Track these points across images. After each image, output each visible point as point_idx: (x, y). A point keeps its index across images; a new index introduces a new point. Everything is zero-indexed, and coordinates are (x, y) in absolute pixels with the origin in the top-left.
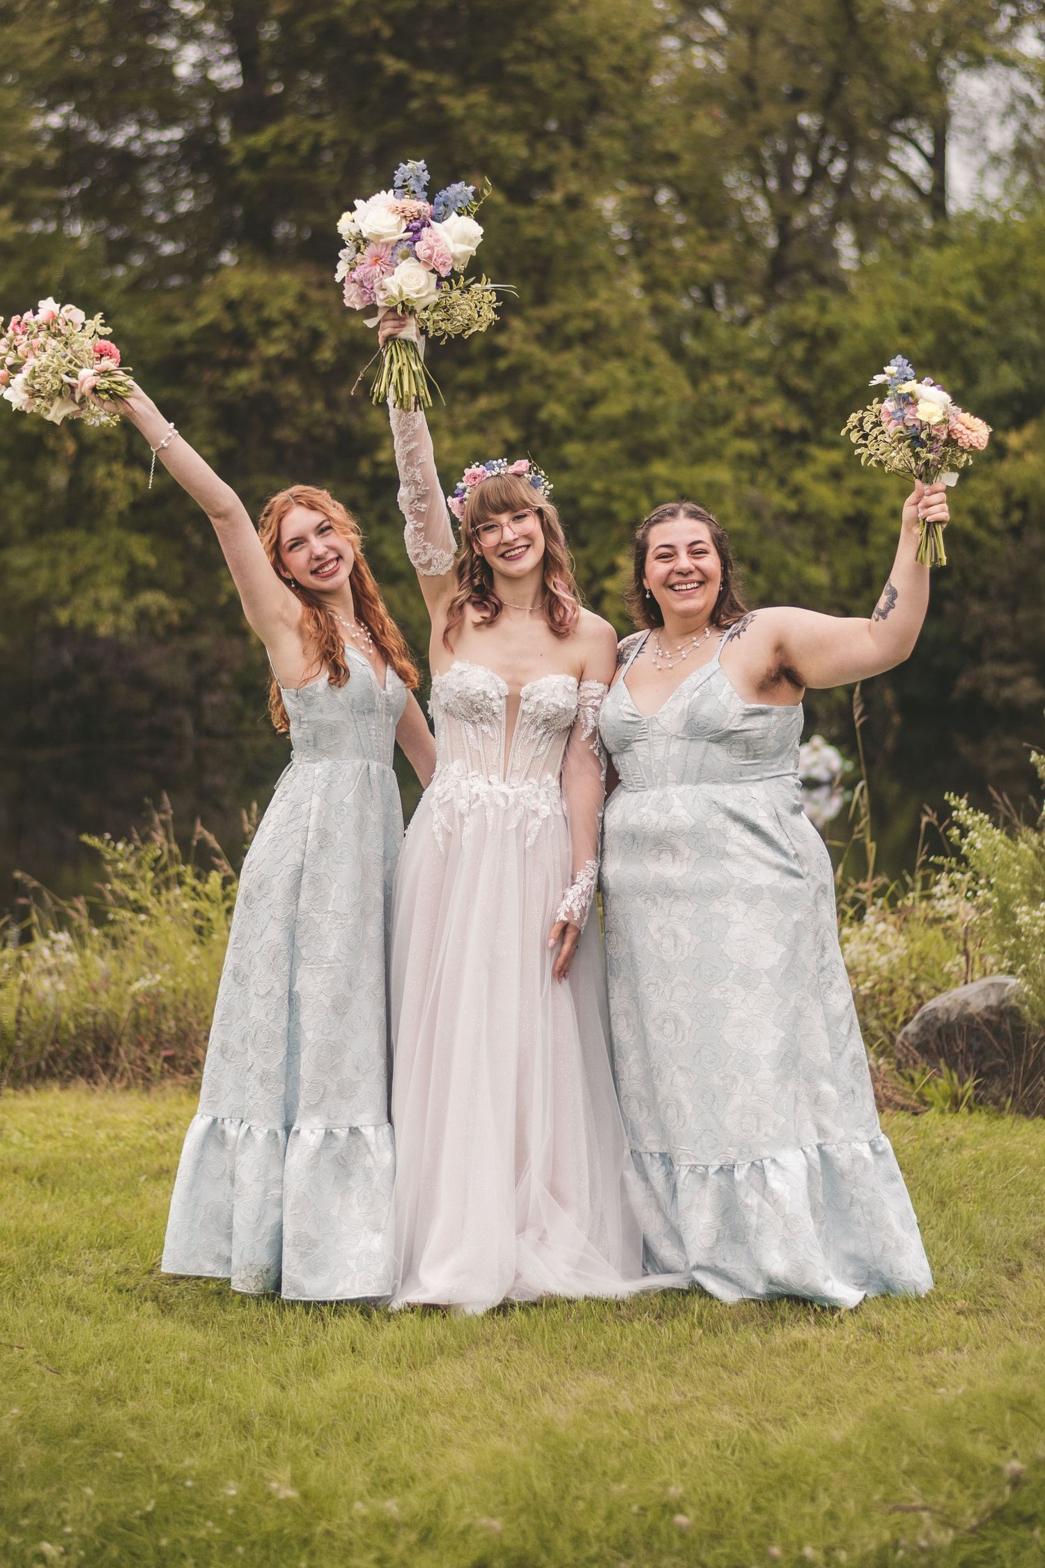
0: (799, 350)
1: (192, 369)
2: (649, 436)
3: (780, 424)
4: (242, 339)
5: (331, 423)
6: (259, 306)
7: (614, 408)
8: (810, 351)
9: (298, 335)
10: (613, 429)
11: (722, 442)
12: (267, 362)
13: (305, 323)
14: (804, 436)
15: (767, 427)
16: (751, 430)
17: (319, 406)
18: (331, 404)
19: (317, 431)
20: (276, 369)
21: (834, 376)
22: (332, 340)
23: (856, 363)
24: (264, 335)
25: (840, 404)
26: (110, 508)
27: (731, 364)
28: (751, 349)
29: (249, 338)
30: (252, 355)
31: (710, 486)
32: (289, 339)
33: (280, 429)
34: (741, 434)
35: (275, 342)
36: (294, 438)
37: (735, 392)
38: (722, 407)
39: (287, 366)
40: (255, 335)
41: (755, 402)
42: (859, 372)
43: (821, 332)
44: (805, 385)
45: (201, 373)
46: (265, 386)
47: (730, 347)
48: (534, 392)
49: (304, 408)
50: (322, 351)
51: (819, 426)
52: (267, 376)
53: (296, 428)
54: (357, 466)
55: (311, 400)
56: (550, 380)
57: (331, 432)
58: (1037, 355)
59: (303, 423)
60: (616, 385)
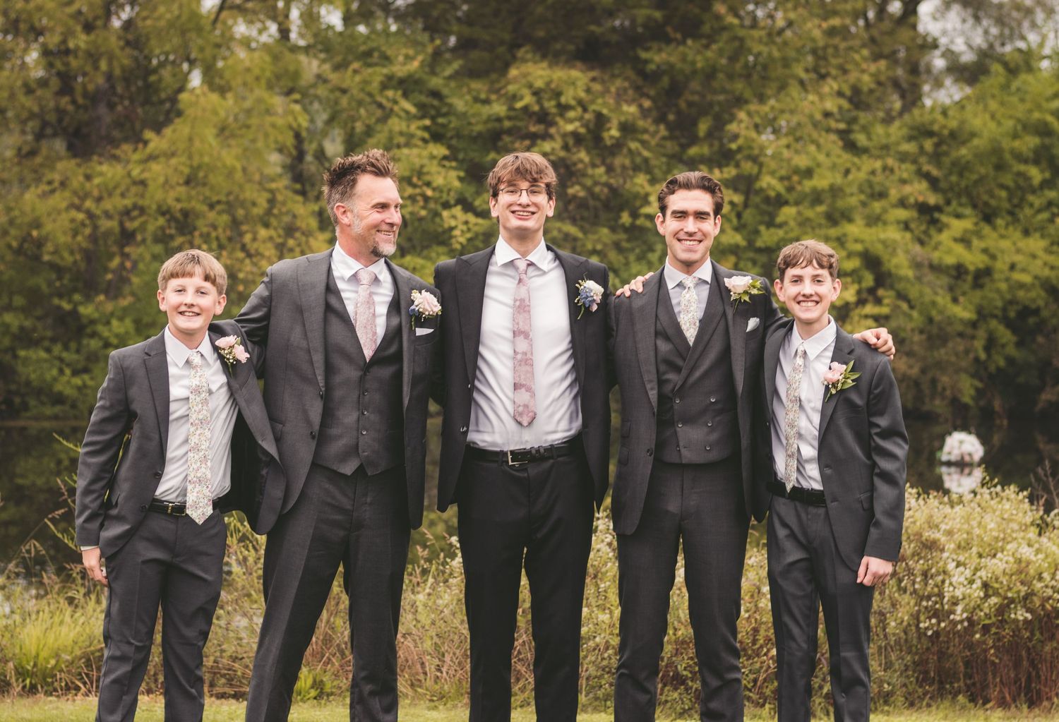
0: (928, 145)
1: (507, 139)
2: (840, 204)
3: (921, 199)
4: (544, 118)
5: (607, 185)
6: (558, 94)
8: (937, 145)
9: (588, 116)
10: (816, 198)
11: (885, 211)
12: (564, 135)
13: (593, 107)
14: (938, 208)
15: (912, 200)
16: (902, 203)
17: (602, 170)
18: (610, 169)
19: (597, 189)
20: (571, 142)
21: (961, 168)
22: (614, 123)
23: (979, 156)
24: (562, 115)
25: (967, 187)
26: (453, 241)
27: (884, 152)
28: (898, 144)
29: (550, 118)
30: (553, 130)
31: (884, 243)
32: (581, 119)
33: (572, 186)
34: (895, 206)
35: (571, 121)
36: (582, 194)
37: (887, 173)
38: (878, 183)
39: (578, 138)
40: (555, 115)
41: (903, 182)
42: (982, 164)
43: (946, 132)
44: (935, 172)
45: (513, 143)
46: (562, 154)
47: (884, 141)
48: (748, 167)
49: (590, 171)
50: (609, 129)
51: (948, 203)
52: (566, 147)
53: (584, 186)
54: (619, 217)
55: (595, 166)
56: (763, 160)
57: (605, 190)
59: (588, 182)
60: (819, 165)
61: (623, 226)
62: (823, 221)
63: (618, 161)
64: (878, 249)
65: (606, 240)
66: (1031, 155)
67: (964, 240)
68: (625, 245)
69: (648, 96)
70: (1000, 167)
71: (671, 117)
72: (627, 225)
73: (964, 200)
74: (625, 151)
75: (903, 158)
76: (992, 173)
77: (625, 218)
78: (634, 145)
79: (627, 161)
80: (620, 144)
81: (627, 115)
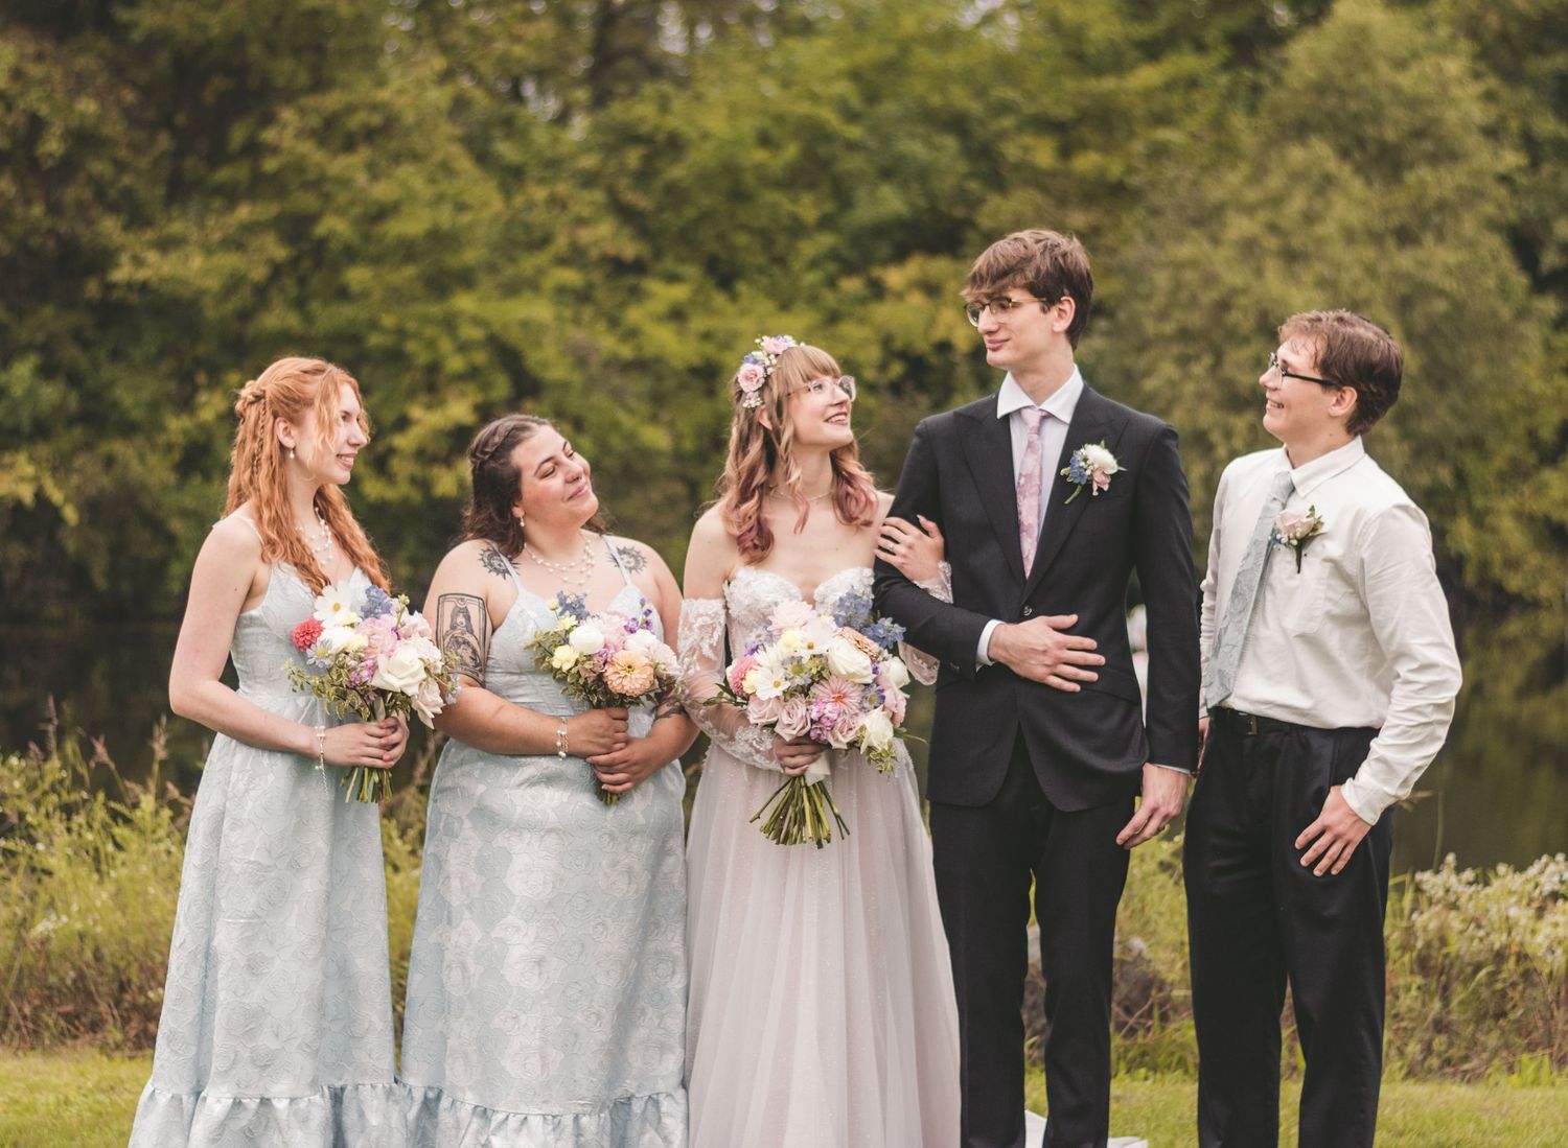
2: (453, 261)
3: (610, 250)
5: (52, 232)
7: (410, 225)
8: (648, 160)
9: (13, 119)
10: (408, 251)
11: (541, 271)
13: (21, 104)
14: (639, 266)
15: (594, 253)
16: (575, 256)
17: (37, 210)
18: (54, 208)
19: (35, 241)
21: (675, 194)
22: (57, 129)
23: (705, 179)
25: (682, 229)
27: (553, 172)
31: (525, 325)
34: (562, 261)
37: (557, 208)
38: (538, 224)
41: (580, 222)
42: (707, 191)
43: (661, 137)
44: (640, 201)
47: (549, 154)
48: (306, 201)
49: (19, 212)
50: (45, 141)
51: (658, 254)
53: (8, 236)
54: (82, 287)
55: (28, 202)
56: (328, 187)
57: (51, 244)
58: (924, 174)
59: (17, 230)
60: (411, 197)
61: (87, 301)
63: (71, 194)
64: (514, 336)
65: (55, 326)
66: (784, 175)
67: (677, 315)
69: (134, 84)
70: (739, 195)
71: (181, 119)
73: (683, 251)
74: (82, 176)
75: (589, 180)
76: (723, 206)
77: (92, 289)
78: (99, 167)
79: (87, 194)
80: (67, 167)
81: (82, 115)
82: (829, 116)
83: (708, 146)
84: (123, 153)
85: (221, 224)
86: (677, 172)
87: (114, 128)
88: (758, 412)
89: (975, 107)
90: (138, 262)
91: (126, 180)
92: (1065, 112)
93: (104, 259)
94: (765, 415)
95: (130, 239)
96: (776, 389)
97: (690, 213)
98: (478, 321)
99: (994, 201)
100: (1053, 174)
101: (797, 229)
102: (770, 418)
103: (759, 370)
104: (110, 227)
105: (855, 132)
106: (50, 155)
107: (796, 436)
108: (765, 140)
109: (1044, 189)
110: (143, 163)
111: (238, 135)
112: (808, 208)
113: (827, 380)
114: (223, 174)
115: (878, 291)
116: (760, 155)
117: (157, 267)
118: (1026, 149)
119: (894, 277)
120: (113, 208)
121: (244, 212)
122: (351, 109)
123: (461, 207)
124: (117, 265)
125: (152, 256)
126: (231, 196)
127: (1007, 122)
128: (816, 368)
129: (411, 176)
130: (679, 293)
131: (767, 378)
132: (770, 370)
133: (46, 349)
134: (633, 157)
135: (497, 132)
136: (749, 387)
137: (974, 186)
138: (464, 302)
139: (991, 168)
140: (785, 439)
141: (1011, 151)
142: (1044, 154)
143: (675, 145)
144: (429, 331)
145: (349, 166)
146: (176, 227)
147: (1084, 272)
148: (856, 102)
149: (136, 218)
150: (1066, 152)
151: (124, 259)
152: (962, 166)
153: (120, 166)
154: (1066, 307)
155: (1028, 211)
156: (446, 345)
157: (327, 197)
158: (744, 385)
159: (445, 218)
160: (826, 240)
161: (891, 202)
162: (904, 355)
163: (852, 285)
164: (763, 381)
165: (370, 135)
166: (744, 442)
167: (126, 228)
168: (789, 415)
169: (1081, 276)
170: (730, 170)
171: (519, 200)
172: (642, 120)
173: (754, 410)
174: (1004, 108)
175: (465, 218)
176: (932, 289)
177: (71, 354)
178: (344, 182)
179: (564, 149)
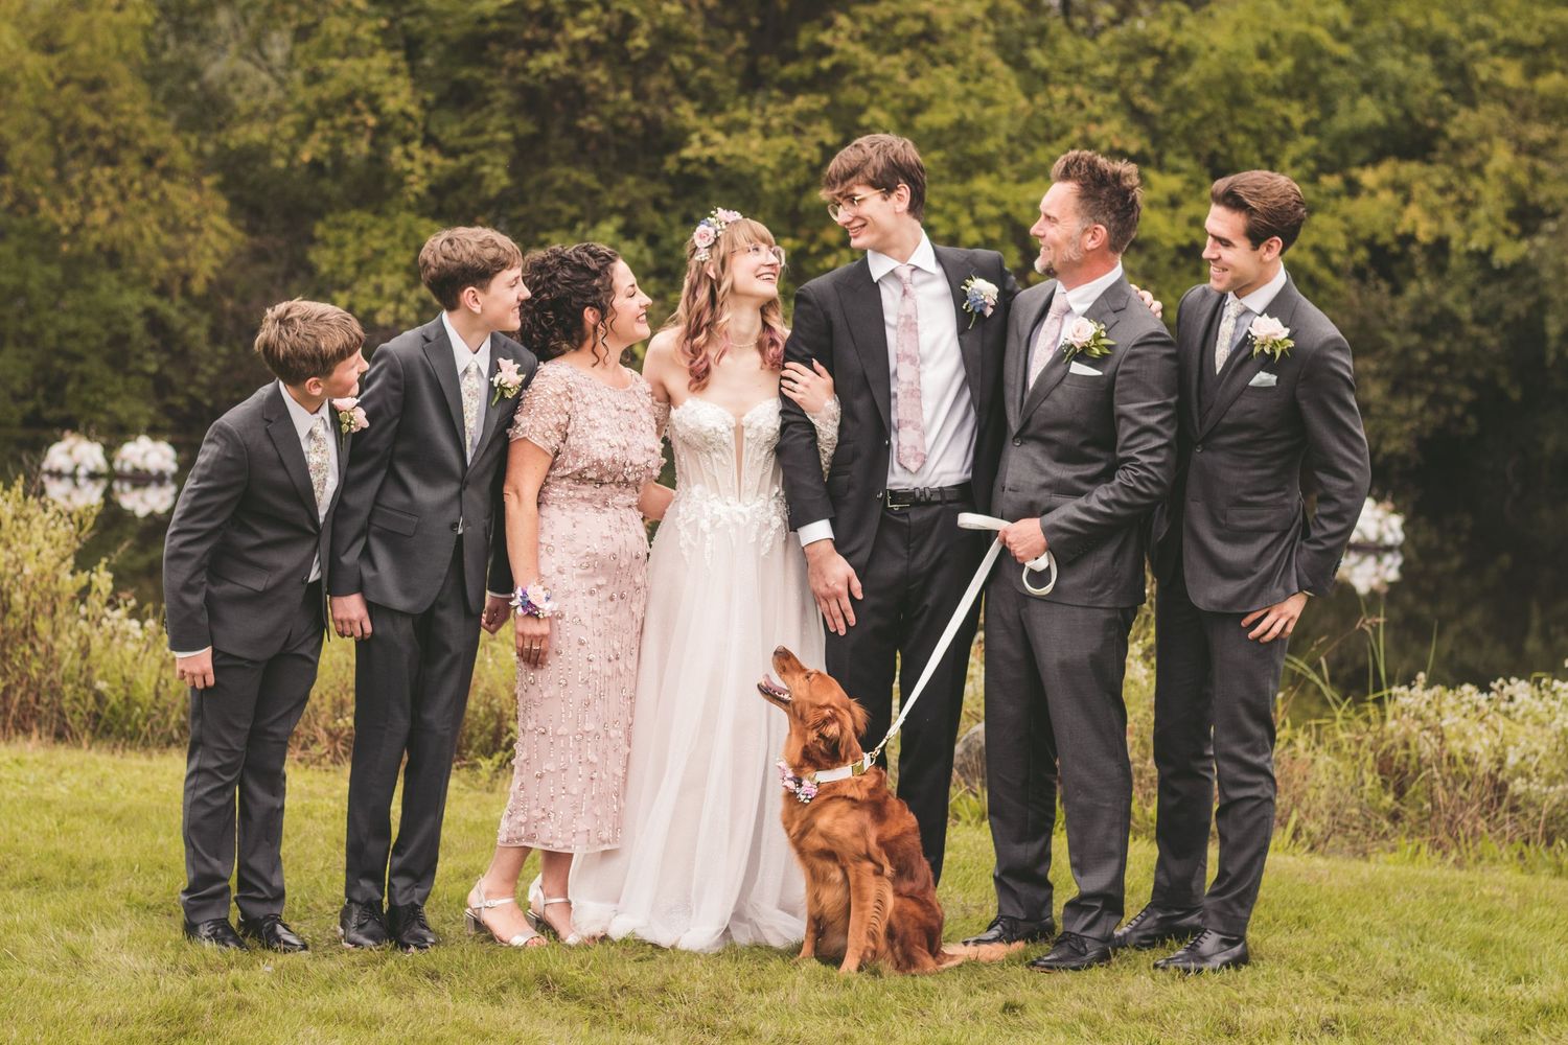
1: (494, 48)
2: (974, 149)
3: (1118, 145)
4: (548, 20)
5: (638, 114)
7: (939, 117)
8: (1160, 69)
9: (608, 19)
10: (938, 138)
12: (574, 45)
17: (626, 95)
18: (640, 95)
19: (623, 122)
20: (583, 54)
21: (1183, 100)
22: (646, 27)
23: (1208, 86)
24: (573, 15)
25: (1187, 128)
26: (406, 189)
27: (1072, 78)
28: (1095, 65)
29: (557, 19)
30: (558, 38)
32: (598, 22)
33: (584, 117)
35: (583, 24)
36: (598, 128)
37: (1073, 107)
38: (1057, 121)
39: (595, 50)
40: (563, 16)
41: (1094, 120)
42: (1210, 96)
43: (1173, 50)
44: (1151, 106)
45: (503, 53)
46: (570, 70)
47: (1074, 61)
48: (857, 95)
49: (611, 96)
50: (635, 37)
51: (1162, 150)
52: (573, 61)
53: (601, 117)
54: (663, 162)
55: (619, 88)
56: (874, 83)
57: (637, 123)
58: (1400, 89)
59: (608, 111)
60: (944, 93)
61: (667, 174)
62: (946, 173)
63: (654, 83)
65: (637, 193)
66: (1279, 85)
68: (667, 201)
70: (1238, 100)
71: (754, 22)
72: (673, 172)
73: (1184, 148)
74: (665, 68)
75: (1108, 86)
76: (1223, 110)
77: (671, 164)
78: (680, 61)
79: (669, 83)
80: (654, 59)
81: (669, 15)
82: (1321, 35)
83: (1214, 57)
84: (700, 49)
85: (780, 112)
86: (1185, 79)
87: (695, 28)
88: (706, 265)
89: (1454, 31)
90: (704, 140)
91: (706, 72)
92: (1533, 38)
93: (679, 138)
94: (712, 268)
95: (704, 123)
96: (723, 248)
97: (1195, 115)
98: (992, 202)
99: (1464, 113)
100: (1519, 92)
101: (1286, 133)
102: (715, 271)
103: (711, 231)
104: (686, 111)
105: (1344, 50)
106: (638, 49)
107: (733, 288)
108: (1264, 54)
109: (1510, 106)
110: (721, 58)
111: (805, 37)
112: (1296, 114)
113: (764, 247)
114: (790, 70)
115: (1353, 188)
116: (1260, 66)
117: (724, 147)
118: (1498, 69)
119: (1368, 177)
120: (692, 96)
121: (801, 102)
122: (897, 18)
123: (988, 102)
124: (689, 144)
125: (718, 137)
126: (791, 89)
127: (1481, 45)
128: (756, 236)
129: (948, 76)
130: (1174, 183)
131: (717, 239)
132: (720, 233)
133: (628, 212)
134: (1147, 67)
135: (1032, 41)
136: (701, 243)
137: (1445, 99)
138: (983, 184)
139: (1462, 85)
140: (723, 288)
141: (1483, 71)
142: (1512, 75)
143: (1185, 56)
144: (951, 207)
145: (893, 65)
146: (742, 114)
147: (913, 162)
148: (1346, 25)
149: (710, 104)
150: (1533, 72)
151: (695, 137)
152: (1435, 83)
153: (700, 62)
154: (903, 192)
155: (1493, 125)
156: (965, 220)
157: (875, 91)
158: (698, 242)
159: (971, 112)
160: (1309, 142)
161: (1371, 111)
162: (1370, 244)
163: (1332, 182)
164: (712, 240)
165: (913, 41)
166: (694, 289)
167: (700, 112)
168: (730, 271)
169: (911, 166)
170: (1232, 79)
171: (1040, 100)
172: (1157, 35)
173: (703, 263)
174: (1482, 33)
175: (989, 112)
176: (1401, 189)
177: (649, 217)
178: (887, 79)
179: (1087, 58)
